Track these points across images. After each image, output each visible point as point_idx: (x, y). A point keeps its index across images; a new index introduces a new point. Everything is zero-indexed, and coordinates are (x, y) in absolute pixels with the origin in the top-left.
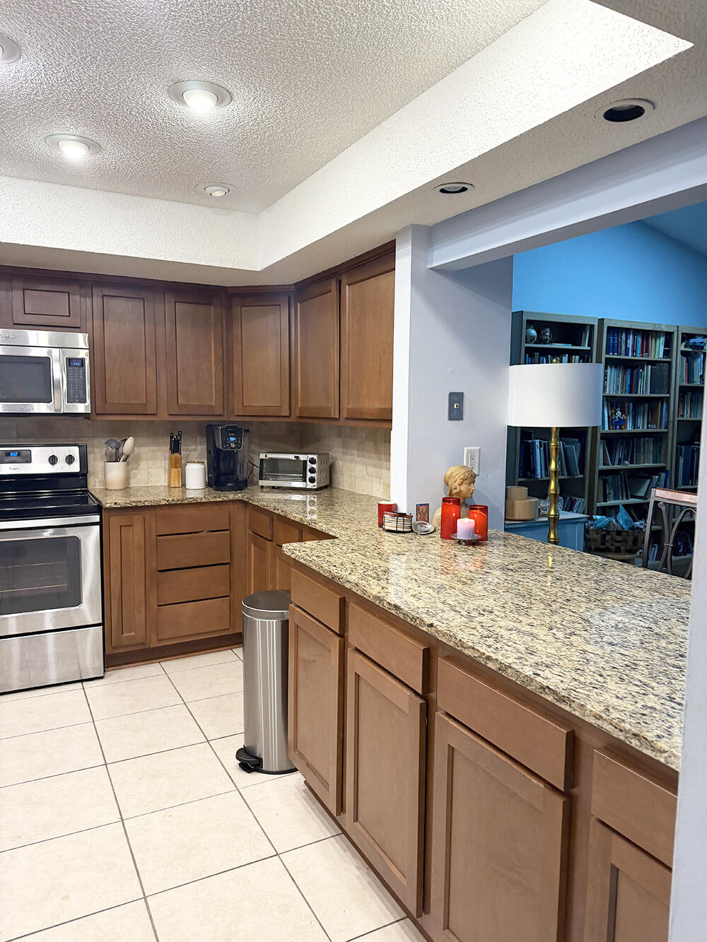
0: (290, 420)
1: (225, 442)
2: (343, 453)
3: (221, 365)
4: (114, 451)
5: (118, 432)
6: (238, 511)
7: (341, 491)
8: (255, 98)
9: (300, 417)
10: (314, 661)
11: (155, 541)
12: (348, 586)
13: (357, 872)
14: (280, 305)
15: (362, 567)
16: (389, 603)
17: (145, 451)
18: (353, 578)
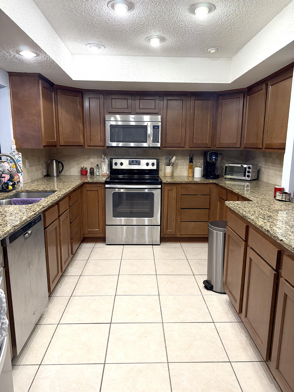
0: (240, 149)
1: (211, 159)
2: (265, 165)
3: (212, 126)
4: (168, 161)
5: (171, 154)
6: (213, 187)
7: (262, 182)
8: (225, 6)
9: (245, 148)
10: (235, 250)
11: (180, 197)
12: (249, 220)
13: (245, 338)
14: (239, 98)
15: (258, 214)
16: (265, 229)
17: (180, 162)
18: (253, 217)
